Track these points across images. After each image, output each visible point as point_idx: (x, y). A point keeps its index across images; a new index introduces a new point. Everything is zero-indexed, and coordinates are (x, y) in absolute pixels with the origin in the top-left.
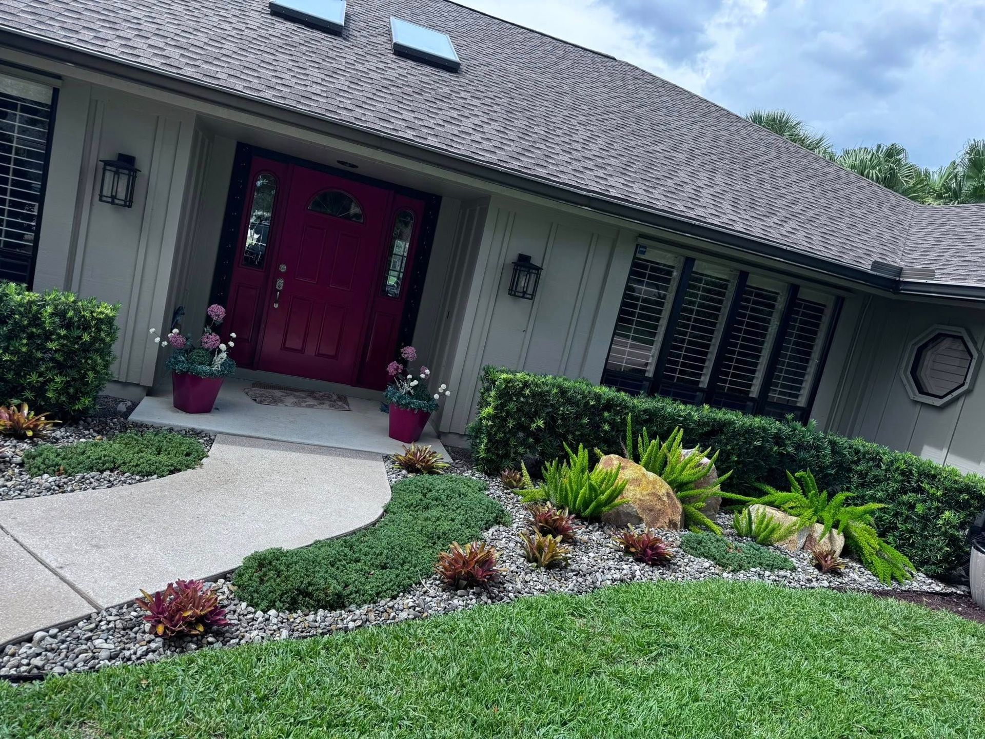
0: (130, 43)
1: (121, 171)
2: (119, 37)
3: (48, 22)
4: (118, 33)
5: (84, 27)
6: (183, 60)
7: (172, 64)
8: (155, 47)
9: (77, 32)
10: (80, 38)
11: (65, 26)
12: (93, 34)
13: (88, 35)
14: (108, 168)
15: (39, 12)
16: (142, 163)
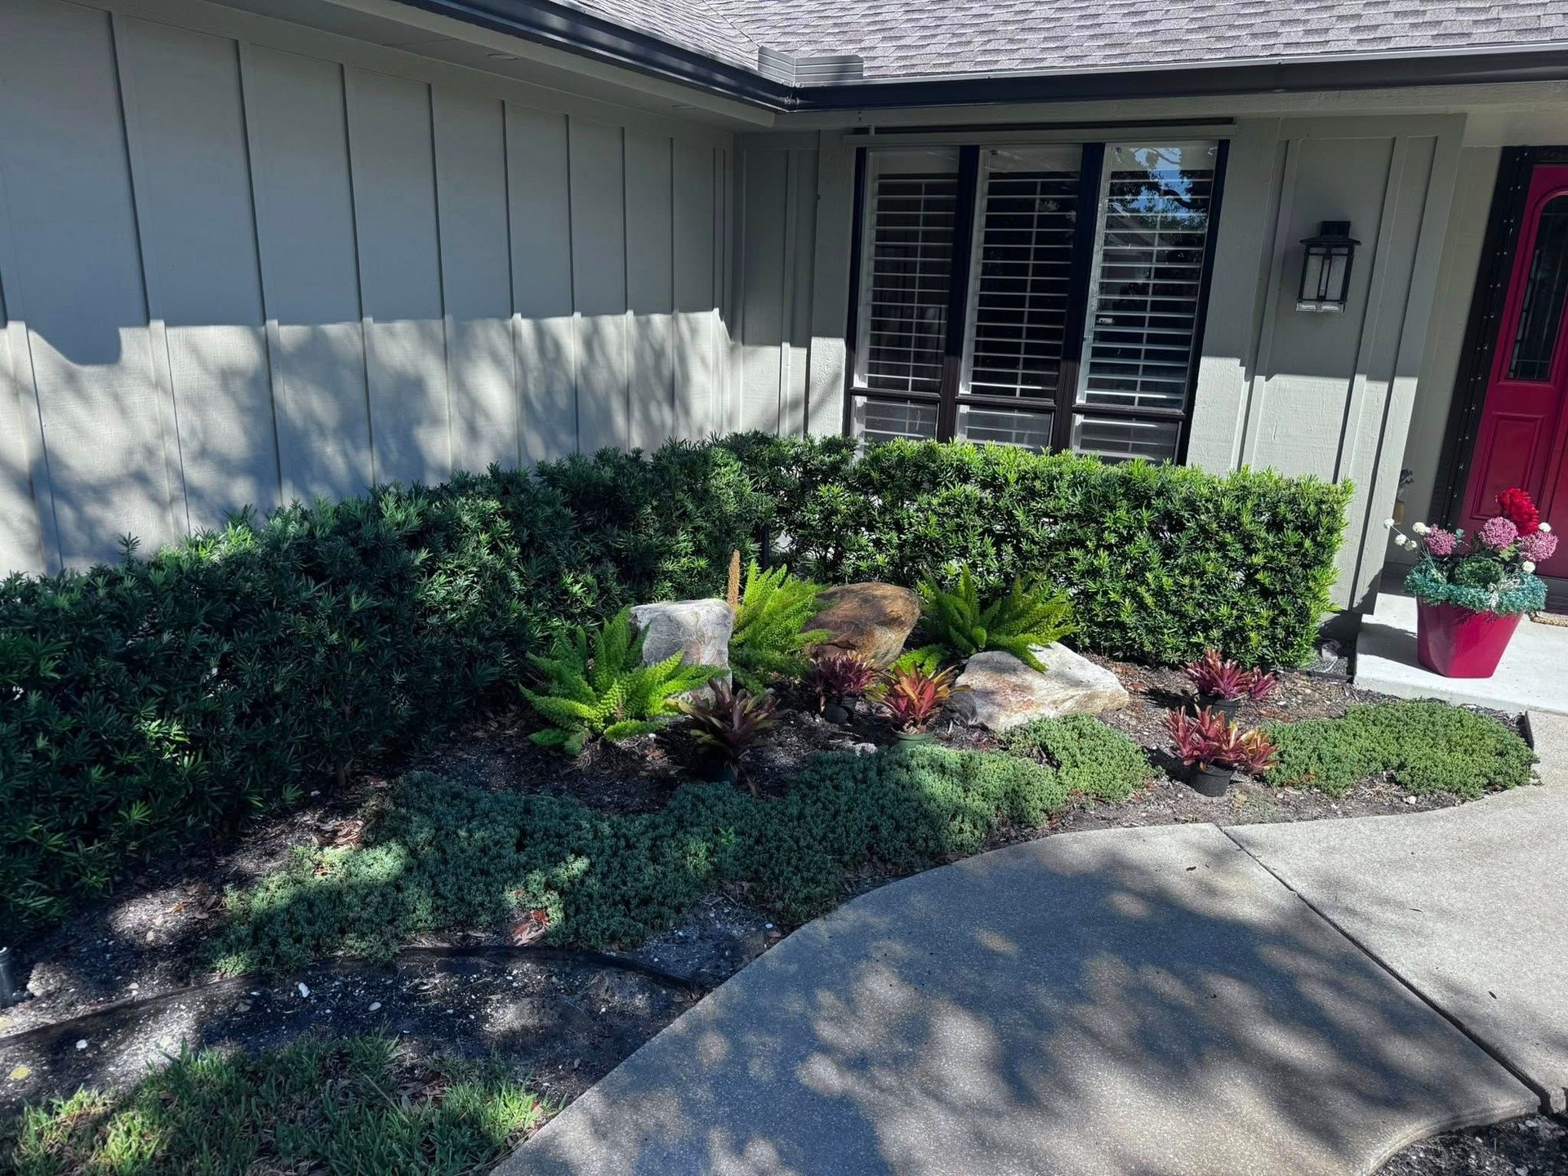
0: (1364, 22)
1: (1334, 251)
2: (1341, 18)
3: (1230, 34)
4: (1336, 12)
5: (1283, 22)
6: (1467, 18)
7: (1450, 31)
8: (1405, 14)
9: (1276, 34)
10: (1285, 41)
11: (1255, 30)
12: (1301, 28)
13: (1295, 33)
14: (1313, 250)
15: (1209, 24)
16: (1362, 230)
